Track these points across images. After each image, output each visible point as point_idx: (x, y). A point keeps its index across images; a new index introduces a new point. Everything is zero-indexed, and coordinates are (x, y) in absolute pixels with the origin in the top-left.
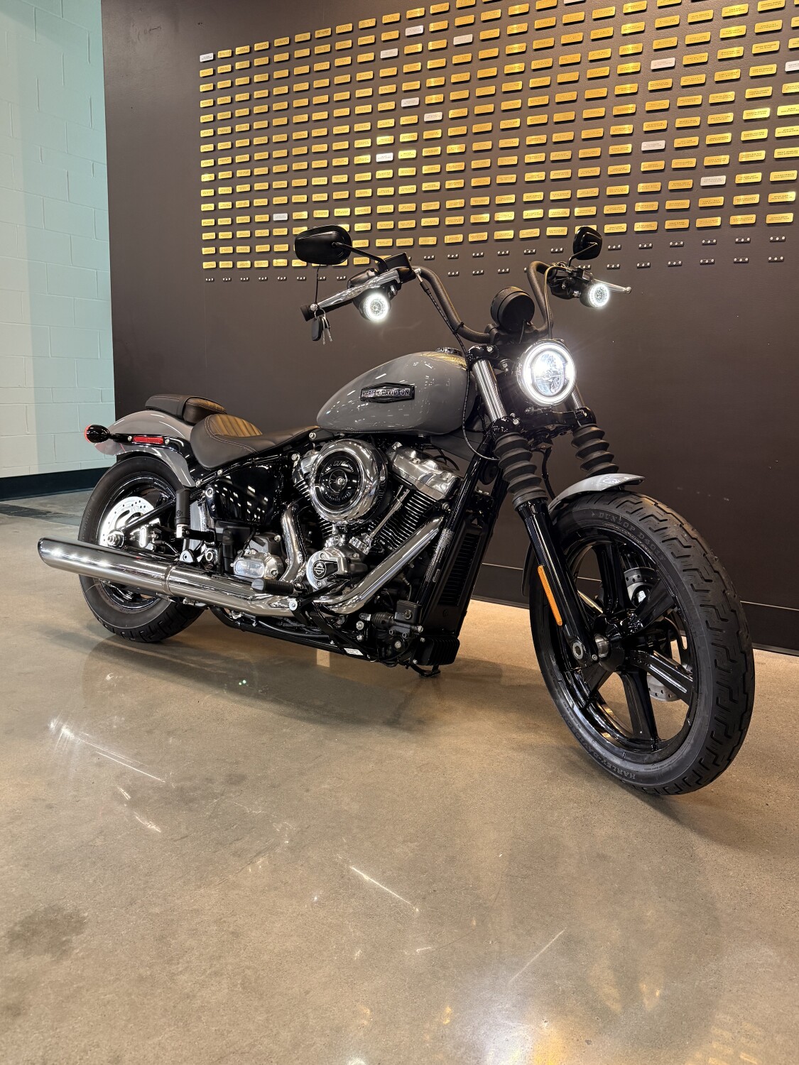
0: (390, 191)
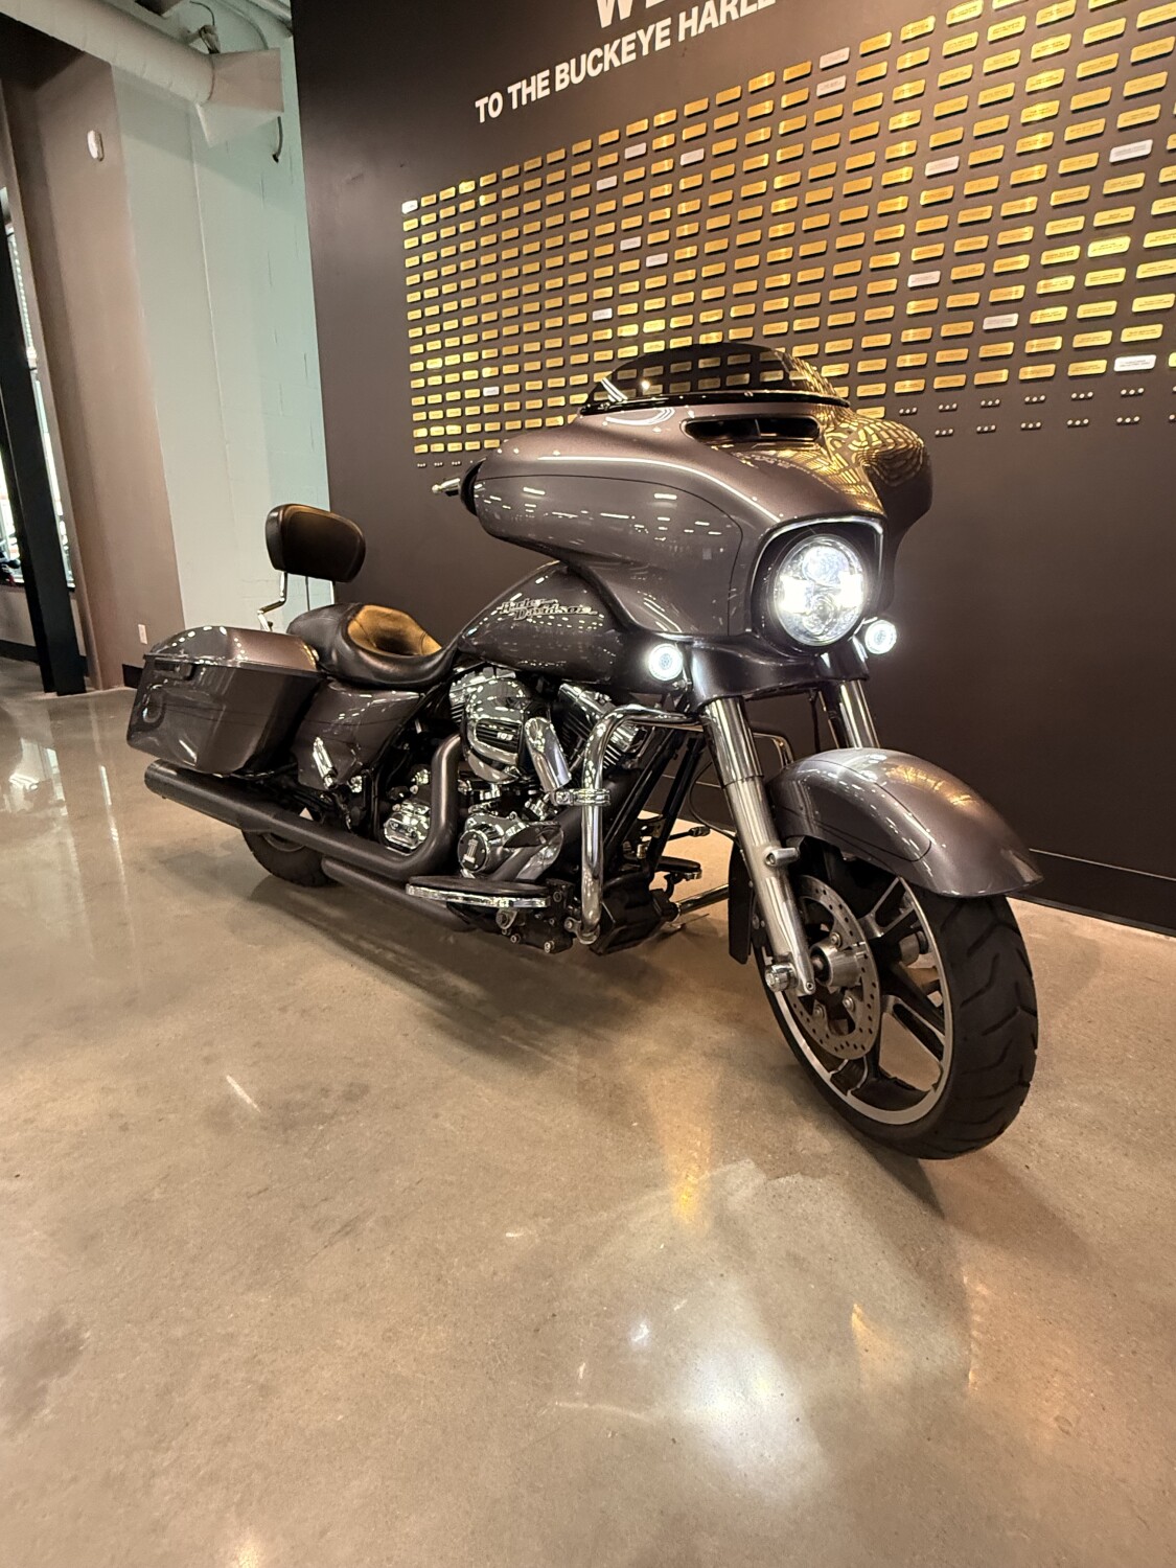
0: (609, 355)
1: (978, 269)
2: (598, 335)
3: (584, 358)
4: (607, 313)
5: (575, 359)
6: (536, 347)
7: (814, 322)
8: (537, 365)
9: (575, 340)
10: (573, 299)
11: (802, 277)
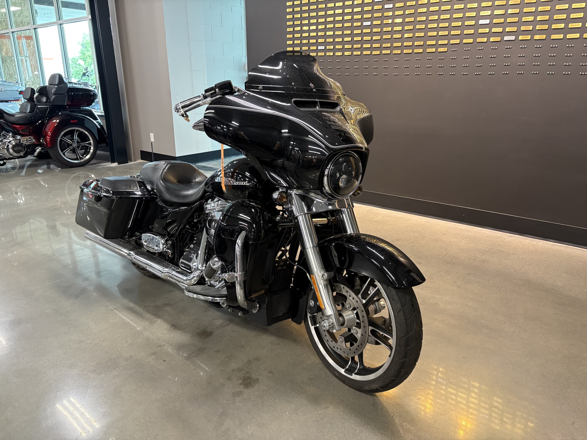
0: (369, 38)
1: (502, 20)
2: (365, 31)
3: (360, 39)
4: (369, 23)
5: (355, 39)
6: (340, 33)
7: (446, 33)
8: (341, 40)
9: (355, 32)
10: (355, 17)
11: (442, 17)
